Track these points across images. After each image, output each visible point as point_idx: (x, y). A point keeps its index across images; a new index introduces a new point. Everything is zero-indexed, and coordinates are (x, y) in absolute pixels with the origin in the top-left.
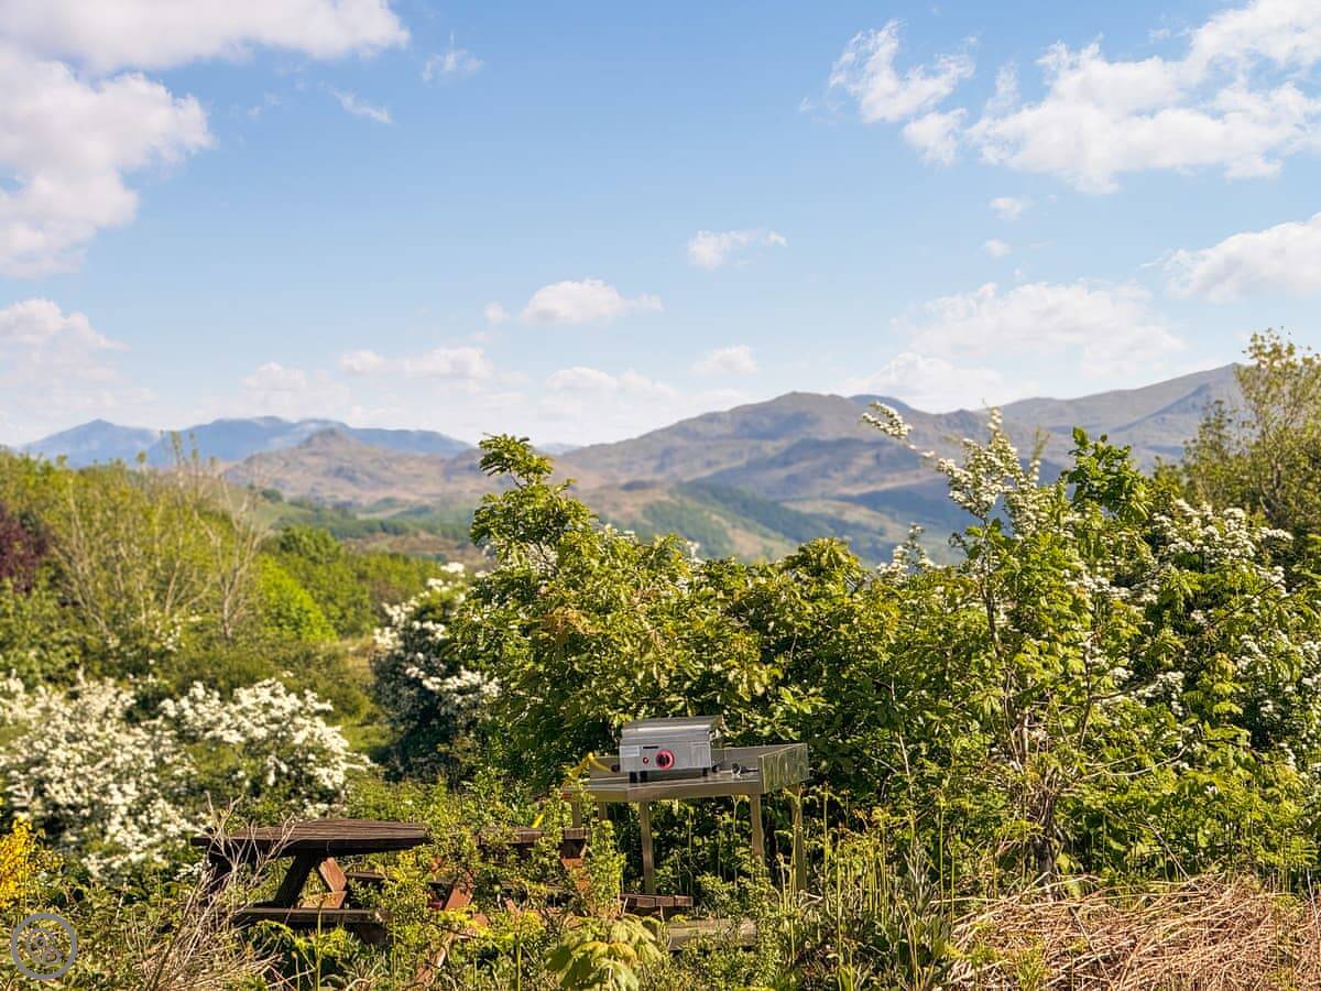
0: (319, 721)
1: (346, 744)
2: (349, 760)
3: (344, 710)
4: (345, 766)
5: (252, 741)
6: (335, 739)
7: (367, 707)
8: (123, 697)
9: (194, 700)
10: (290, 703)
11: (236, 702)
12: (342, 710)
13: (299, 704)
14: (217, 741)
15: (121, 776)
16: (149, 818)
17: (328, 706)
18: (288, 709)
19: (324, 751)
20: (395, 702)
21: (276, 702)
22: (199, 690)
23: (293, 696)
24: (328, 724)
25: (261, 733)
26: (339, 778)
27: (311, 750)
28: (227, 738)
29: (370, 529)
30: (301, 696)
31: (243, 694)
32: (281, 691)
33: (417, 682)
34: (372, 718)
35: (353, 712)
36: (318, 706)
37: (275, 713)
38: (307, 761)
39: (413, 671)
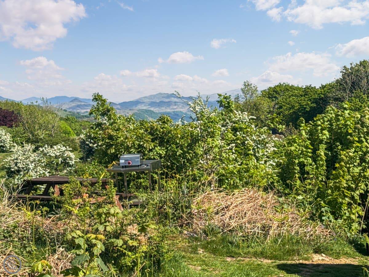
0: (69, 152)
1: (74, 156)
2: (75, 159)
3: (75, 150)
4: (74, 160)
5: (56, 156)
6: (72, 155)
7: (79, 150)
8: (32, 147)
9: (45, 148)
10: (64, 149)
11: (54, 148)
12: (74, 150)
13: (65, 149)
14: (50, 155)
15: (32, 162)
16: (37, 170)
17: (71, 149)
18: (63, 150)
19: (71, 158)
20: (84, 148)
21: (61, 148)
22: (46, 146)
23: (64, 147)
24: (71, 152)
25: (58, 154)
26: (73, 163)
27: (67, 157)
28: (52, 155)
29: (83, 117)
30: (66, 147)
31: (55, 147)
32: (62, 146)
33: (88, 145)
34: (80, 151)
35: (77, 150)
36: (69, 149)
37: (61, 150)
38: (67, 159)
39: (87, 142)
